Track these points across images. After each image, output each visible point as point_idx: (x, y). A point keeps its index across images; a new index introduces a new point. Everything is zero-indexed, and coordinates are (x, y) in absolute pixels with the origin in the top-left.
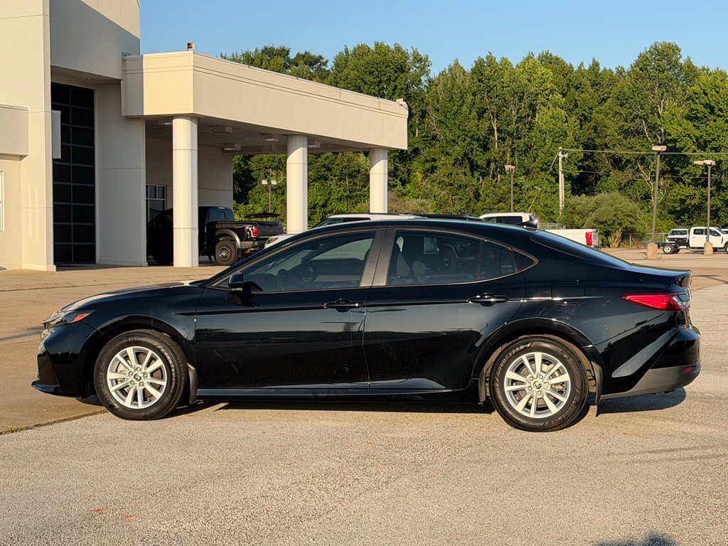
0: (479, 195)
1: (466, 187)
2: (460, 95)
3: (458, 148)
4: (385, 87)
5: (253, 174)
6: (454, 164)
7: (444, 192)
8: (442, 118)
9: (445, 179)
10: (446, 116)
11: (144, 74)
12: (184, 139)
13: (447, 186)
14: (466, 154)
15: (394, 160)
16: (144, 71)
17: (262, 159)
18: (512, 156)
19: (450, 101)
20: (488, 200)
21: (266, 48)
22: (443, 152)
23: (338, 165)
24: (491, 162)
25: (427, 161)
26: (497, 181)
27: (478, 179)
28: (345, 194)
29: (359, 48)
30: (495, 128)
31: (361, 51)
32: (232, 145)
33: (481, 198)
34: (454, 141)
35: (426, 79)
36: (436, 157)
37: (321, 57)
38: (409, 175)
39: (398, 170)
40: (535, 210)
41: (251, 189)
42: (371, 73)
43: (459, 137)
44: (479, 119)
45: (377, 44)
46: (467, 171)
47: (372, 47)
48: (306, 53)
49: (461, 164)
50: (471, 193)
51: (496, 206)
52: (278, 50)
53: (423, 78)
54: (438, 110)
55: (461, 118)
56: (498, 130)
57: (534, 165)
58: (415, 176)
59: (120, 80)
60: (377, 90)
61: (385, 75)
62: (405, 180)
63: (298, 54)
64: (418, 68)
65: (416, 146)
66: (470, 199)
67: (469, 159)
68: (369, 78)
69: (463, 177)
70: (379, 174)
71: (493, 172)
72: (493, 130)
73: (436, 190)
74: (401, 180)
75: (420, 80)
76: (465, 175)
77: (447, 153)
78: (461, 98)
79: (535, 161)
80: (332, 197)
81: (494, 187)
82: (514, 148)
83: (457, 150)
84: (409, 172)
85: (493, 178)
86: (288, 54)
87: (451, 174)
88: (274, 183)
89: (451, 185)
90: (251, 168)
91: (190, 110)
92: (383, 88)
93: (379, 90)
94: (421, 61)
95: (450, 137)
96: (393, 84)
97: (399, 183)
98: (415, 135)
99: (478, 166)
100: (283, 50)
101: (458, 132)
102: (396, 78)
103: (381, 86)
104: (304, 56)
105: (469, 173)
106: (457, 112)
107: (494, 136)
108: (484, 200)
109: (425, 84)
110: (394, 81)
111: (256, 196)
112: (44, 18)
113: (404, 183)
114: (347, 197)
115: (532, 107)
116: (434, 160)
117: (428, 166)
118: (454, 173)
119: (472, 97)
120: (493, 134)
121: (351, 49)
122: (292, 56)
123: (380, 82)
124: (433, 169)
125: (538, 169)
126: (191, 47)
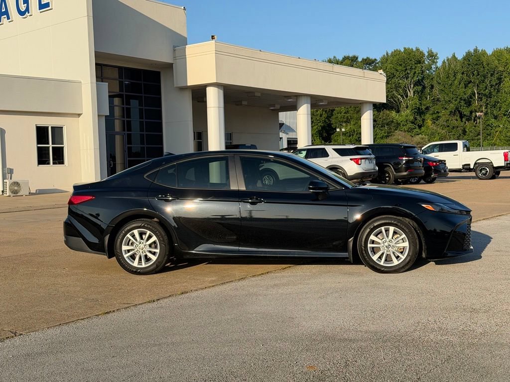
0: (466, 132)
1: (457, 127)
2: (453, 74)
3: (452, 105)
4: (409, 72)
5: (332, 125)
6: (450, 115)
7: (443, 131)
8: (442, 88)
9: (445, 123)
10: (444, 87)
11: (187, 59)
12: (214, 100)
13: (445, 127)
14: (457, 108)
15: (415, 114)
16: (187, 57)
17: (337, 117)
18: (486, 108)
19: (447, 78)
20: (471, 134)
21: (345, 57)
22: (443, 108)
23: (380, 118)
24: (472, 112)
25: (434, 113)
26: (476, 123)
27: (465, 123)
28: (385, 135)
29: (395, 51)
30: (476, 92)
31: (396, 53)
32: (274, 106)
33: (467, 134)
34: (449, 101)
35: (435, 66)
36: (439, 111)
37: (376, 60)
38: (423, 122)
39: (416, 120)
40: (500, 139)
41: (333, 134)
42: (401, 65)
43: (452, 99)
44: (465, 88)
45: (405, 48)
46: (458, 118)
47: (402, 50)
48: (367, 58)
49: (454, 114)
50: (460, 131)
51: (476, 138)
52: (352, 57)
53: (433, 66)
54: (440, 84)
55: (454, 87)
56: (478, 93)
57: (499, 112)
58: (427, 123)
59: (172, 64)
60: (404, 74)
61: (409, 65)
62: (421, 125)
63: (363, 59)
64: (430, 60)
65: (428, 105)
66: (460, 135)
67: (459, 111)
68: (399, 68)
69: (456, 122)
70: (367, 120)
71: (474, 118)
72: (475, 93)
73: (439, 130)
74: (418, 125)
75: (431, 67)
76: (457, 120)
77: (446, 108)
78: (454, 76)
79: (500, 110)
80: (377, 137)
81: (475, 127)
82: (488, 104)
83: (452, 106)
84: (423, 120)
85: (474, 121)
86: (357, 58)
87: (448, 120)
88: (343, 130)
89: (448, 126)
90: (331, 122)
91: (214, 81)
92: (408, 73)
93: (405, 74)
94: (432, 56)
95: (447, 99)
96: (413, 71)
97: (417, 127)
98: (427, 99)
99: (465, 115)
100: (354, 57)
101: (452, 96)
102: (416, 67)
103: (406, 72)
104: (366, 60)
105: (459, 119)
106: (451, 84)
107: (475, 97)
108: (469, 134)
109: (434, 69)
110: (415, 69)
111: (336, 138)
112: (88, 19)
113: (420, 127)
114: (386, 136)
115: (500, 79)
116: (438, 112)
117: (435, 116)
118: (450, 119)
119: (461, 75)
120: (474, 95)
121: (390, 53)
122: (360, 59)
123: (406, 69)
124: (438, 118)
125: (502, 115)
126: (214, 38)
